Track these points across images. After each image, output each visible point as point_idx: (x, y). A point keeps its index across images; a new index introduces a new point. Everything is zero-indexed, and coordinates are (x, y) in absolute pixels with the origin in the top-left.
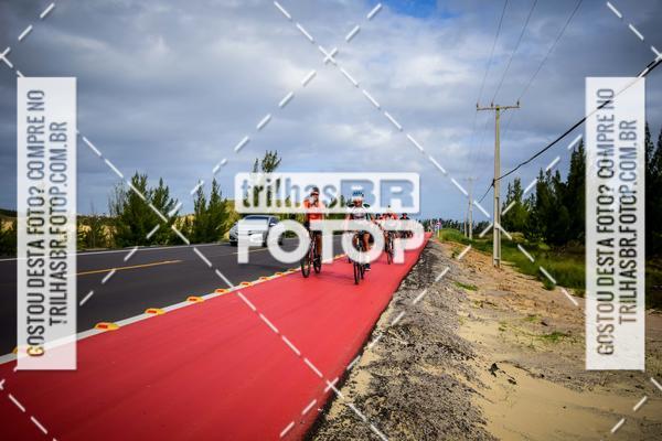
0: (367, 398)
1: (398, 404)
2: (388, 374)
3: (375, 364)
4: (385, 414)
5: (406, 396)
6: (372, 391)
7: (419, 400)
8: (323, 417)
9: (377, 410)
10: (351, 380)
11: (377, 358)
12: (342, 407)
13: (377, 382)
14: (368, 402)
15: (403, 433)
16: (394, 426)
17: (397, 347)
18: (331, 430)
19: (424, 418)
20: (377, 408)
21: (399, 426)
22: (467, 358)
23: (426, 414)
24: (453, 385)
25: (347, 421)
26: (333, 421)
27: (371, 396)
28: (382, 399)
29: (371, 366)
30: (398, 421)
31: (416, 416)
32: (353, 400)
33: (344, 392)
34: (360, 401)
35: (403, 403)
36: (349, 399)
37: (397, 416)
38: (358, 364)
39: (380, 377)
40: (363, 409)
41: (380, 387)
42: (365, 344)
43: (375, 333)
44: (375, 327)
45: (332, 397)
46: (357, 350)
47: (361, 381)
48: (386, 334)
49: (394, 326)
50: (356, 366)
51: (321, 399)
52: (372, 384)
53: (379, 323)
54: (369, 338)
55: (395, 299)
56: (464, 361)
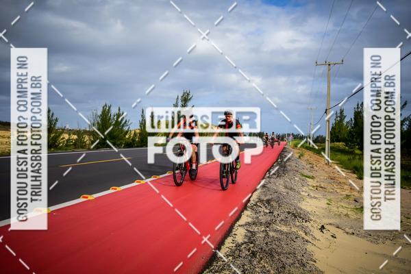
0: (243, 244)
1: (262, 249)
2: (256, 230)
3: (248, 224)
4: (254, 254)
5: (267, 243)
6: (246, 240)
7: (274, 246)
8: (216, 255)
9: (249, 252)
10: (234, 233)
11: (250, 220)
12: (227, 249)
13: (249, 234)
14: (243, 246)
15: (264, 266)
16: (259, 262)
17: (262, 213)
18: (220, 263)
19: (277, 257)
20: (249, 250)
21: (262, 262)
22: (306, 221)
23: (279, 255)
24: (296, 238)
25: (231, 258)
26: (222, 258)
27: (245, 243)
28: (252, 245)
29: (246, 225)
30: (261, 259)
31: (272, 256)
32: (234, 245)
33: (229, 240)
34: (238, 246)
35: (265, 247)
36: (232, 245)
37: (261, 256)
38: (238, 223)
39: (251, 232)
40: (240, 251)
41: (251, 238)
42: (243, 211)
43: (249, 204)
44: (249, 201)
45: (222, 243)
46: (237, 215)
47: (240, 234)
48: (256, 205)
49: (260, 200)
50: (236, 225)
51: (215, 244)
52: (246, 236)
53: (252, 199)
54: (245, 208)
55: (261, 184)
56: (304, 223)
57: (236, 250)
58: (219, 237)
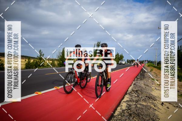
0: (125, 110)
1: (134, 112)
2: (131, 104)
3: (127, 101)
4: (130, 115)
5: (136, 110)
6: (127, 108)
7: (140, 112)
8: (113, 115)
9: (128, 114)
11: (128, 99)
12: (118, 112)
13: (128, 106)
14: (125, 111)
16: (133, 118)
17: (134, 96)
18: (115, 118)
19: (142, 117)
22: (155, 101)
23: (142, 115)
24: (150, 108)
25: (120, 116)
26: (116, 116)
27: (126, 110)
28: (130, 111)
29: (126, 101)
30: (134, 117)
31: (139, 116)
32: (121, 110)
33: (119, 108)
34: (123, 111)
35: (135, 112)
36: (120, 110)
37: (134, 116)
38: (123, 101)
39: (129, 105)
40: (124, 113)
41: (129, 107)
42: (125, 95)
43: (128, 92)
44: (128, 91)
45: (116, 109)
46: (122, 97)
47: (124, 105)
48: (131, 92)
49: (133, 91)
50: (122, 101)
51: (112, 110)
52: (127, 106)
53: (129, 90)
54: (126, 94)
55: (133, 83)
56: (154, 101)
57: (122, 113)
58: (114, 107)
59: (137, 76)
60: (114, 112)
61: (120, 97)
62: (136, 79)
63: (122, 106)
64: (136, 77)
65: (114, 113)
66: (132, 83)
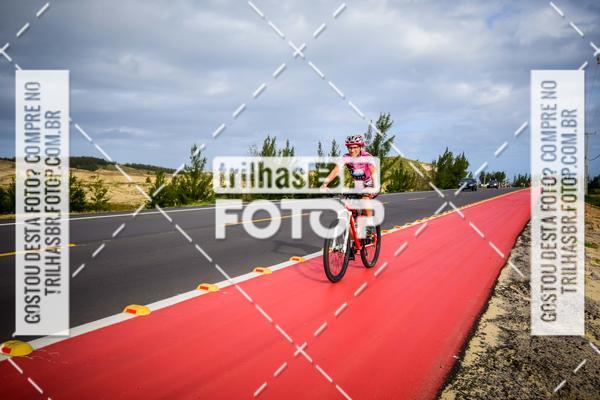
0: (497, 349)
1: (529, 358)
2: (515, 328)
3: (500, 318)
4: (517, 366)
5: (536, 350)
6: (502, 343)
7: (549, 355)
8: (459, 364)
9: (509, 361)
10: (480, 331)
11: (503, 312)
12: (475, 356)
13: (505, 335)
14: (499, 353)
15: (536, 386)
16: (526, 378)
17: (521, 302)
18: (467, 376)
19: (556, 373)
20: (508, 359)
21: (531, 377)
22: (595, 318)
23: (559, 369)
24: (583, 344)
25: (482, 369)
26: (468, 368)
27: (502, 347)
28: (513, 351)
29: (498, 319)
30: (530, 373)
31: (548, 371)
32: (484, 350)
33: (475, 342)
34: (491, 351)
35: (534, 357)
36: (481, 349)
37: (529, 369)
38: (485, 317)
39: (508, 331)
40: (495, 359)
41: (509, 340)
42: (490, 299)
43: (497, 288)
44: (496, 282)
45: (465, 346)
46: (482, 303)
47: (490, 333)
48: (509, 289)
49: (515, 282)
50: (483, 319)
51: (455, 347)
52: (501, 337)
53: (500, 279)
54: (492, 293)
55: (513, 255)
56: (592, 321)
57: (489, 357)
58: (460, 338)
59: (523, 230)
60: (462, 355)
61: (474, 302)
62: (520, 242)
63: (483, 334)
64: (520, 235)
65: (462, 359)
66: (510, 256)
